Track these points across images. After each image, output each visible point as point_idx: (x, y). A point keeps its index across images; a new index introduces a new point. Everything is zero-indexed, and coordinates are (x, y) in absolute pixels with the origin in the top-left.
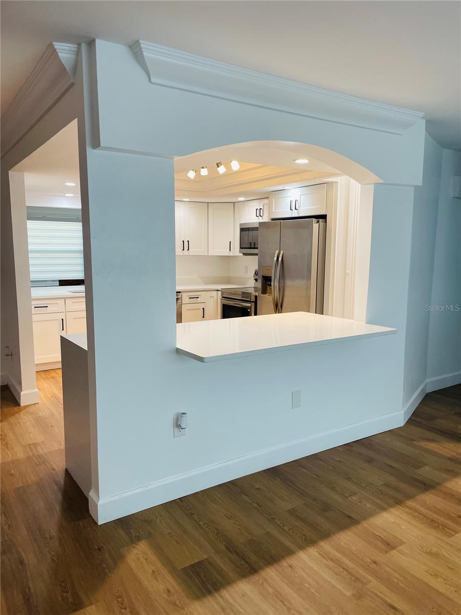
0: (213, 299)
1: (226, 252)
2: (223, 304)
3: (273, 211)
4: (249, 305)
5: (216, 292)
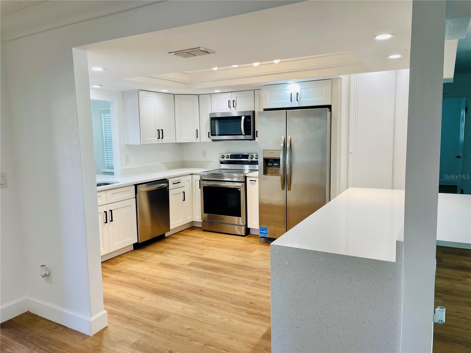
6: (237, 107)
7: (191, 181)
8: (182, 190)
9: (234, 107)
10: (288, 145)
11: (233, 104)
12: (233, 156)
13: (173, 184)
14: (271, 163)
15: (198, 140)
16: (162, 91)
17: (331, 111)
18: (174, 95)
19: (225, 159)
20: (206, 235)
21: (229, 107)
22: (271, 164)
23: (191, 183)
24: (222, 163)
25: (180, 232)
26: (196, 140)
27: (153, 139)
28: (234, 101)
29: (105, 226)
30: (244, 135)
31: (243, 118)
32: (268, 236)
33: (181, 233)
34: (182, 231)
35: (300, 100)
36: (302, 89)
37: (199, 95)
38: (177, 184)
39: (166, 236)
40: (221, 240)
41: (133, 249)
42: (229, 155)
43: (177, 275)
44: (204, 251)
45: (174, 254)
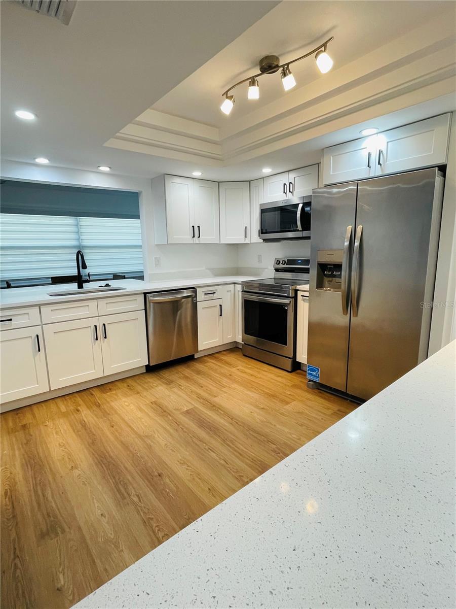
0: (229, 293)
1: (239, 239)
2: (245, 300)
4: (286, 301)
5: (233, 285)
6: (294, 192)
7: (233, 292)
8: (218, 302)
9: (290, 192)
10: (357, 244)
11: (289, 188)
12: (290, 262)
13: (205, 294)
14: (329, 271)
15: (247, 241)
17: (444, 176)
18: (219, 182)
19: (281, 266)
20: (243, 362)
21: (284, 192)
22: (330, 273)
23: (233, 296)
24: (277, 270)
25: (215, 354)
26: (245, 241)
27: (187, 238)
28: (290, 183)
29: (96, 344)
30: (300, 231)
31: (301, 206)
32: (318, 380)
33: (217, 355)
34: (218, 352)
35: (384, 163)
36: (389, 143)
37: (250, 181)
38: (211, 295)
39: (195, 357)
40: (255, 374)
41: (145, 371)
42: (286, 260)
43: (156, 429)
44: (222, 389)
45: (182, 388)
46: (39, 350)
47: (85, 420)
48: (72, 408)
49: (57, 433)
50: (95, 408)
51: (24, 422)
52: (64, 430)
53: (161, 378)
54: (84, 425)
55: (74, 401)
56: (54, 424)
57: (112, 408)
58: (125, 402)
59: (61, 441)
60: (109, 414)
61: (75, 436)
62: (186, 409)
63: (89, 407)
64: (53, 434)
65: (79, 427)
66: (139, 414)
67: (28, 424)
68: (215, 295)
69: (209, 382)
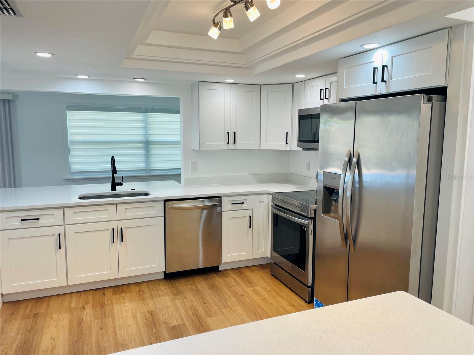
0: (262, 204)
1: (281, 145)
2: (274, 215)
3: (344, 87)
4: (305, 222)
6: (330, 99)
7: (266, 202)
8: (249, 213)
13: (232, 204)
16: (226, 81)
18: (261, 85)
21: (321, 99)
23: (266, 206)
27: (222, 144)
28: (326, 88)
29: (113, 246)
35: (389, 80)
36: (394, 59)
37: (293, 84)
38: (240, 205)
39: (220, 269)
40: (269, 298)
41: (163, 278)
43: (135, 340)
44: (223, 310)
45: (186, 301)
46: (60, 248)
47: (84, 318)
48: (81, 305)
49: (56, 326)
50: (98, 308)
51: (37, 311)
52: (63, 324)
53: (173, 287)
54: (80, 322)
55: (86, 298)
56: (58, 317)
57: (112, 311)
58: (127, 306)
59: (54, 334)
60: (106, 316)
61: (67, 332)
62: (173, 325)
63: (94, 306)
64: (52, 326)
65: (76, 324)
66: (131, 321)
67: (40, 313)
68: (244, 205)
69: (215, 299)
